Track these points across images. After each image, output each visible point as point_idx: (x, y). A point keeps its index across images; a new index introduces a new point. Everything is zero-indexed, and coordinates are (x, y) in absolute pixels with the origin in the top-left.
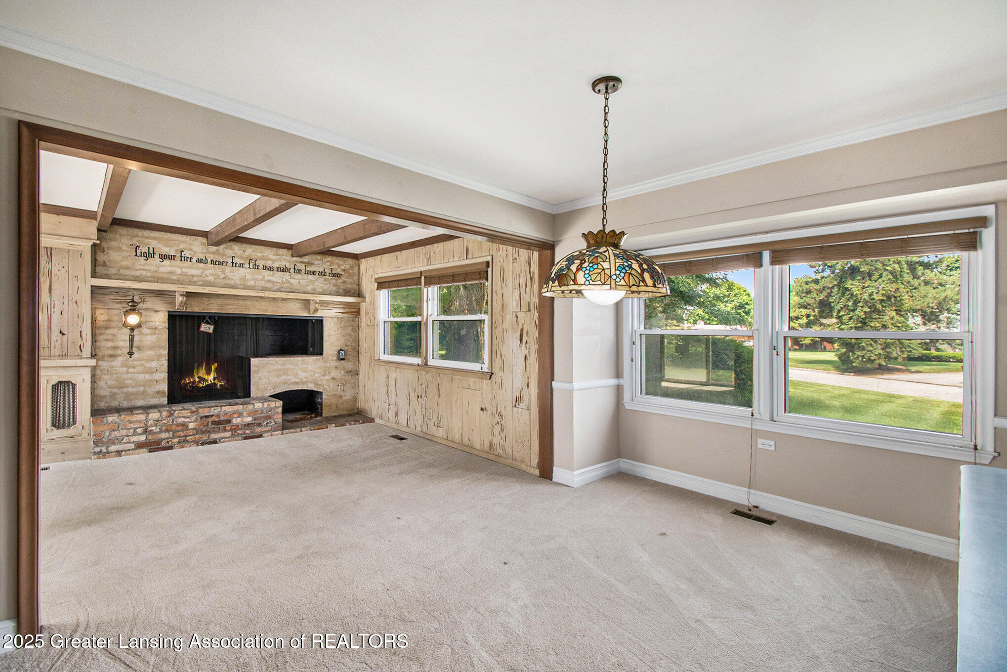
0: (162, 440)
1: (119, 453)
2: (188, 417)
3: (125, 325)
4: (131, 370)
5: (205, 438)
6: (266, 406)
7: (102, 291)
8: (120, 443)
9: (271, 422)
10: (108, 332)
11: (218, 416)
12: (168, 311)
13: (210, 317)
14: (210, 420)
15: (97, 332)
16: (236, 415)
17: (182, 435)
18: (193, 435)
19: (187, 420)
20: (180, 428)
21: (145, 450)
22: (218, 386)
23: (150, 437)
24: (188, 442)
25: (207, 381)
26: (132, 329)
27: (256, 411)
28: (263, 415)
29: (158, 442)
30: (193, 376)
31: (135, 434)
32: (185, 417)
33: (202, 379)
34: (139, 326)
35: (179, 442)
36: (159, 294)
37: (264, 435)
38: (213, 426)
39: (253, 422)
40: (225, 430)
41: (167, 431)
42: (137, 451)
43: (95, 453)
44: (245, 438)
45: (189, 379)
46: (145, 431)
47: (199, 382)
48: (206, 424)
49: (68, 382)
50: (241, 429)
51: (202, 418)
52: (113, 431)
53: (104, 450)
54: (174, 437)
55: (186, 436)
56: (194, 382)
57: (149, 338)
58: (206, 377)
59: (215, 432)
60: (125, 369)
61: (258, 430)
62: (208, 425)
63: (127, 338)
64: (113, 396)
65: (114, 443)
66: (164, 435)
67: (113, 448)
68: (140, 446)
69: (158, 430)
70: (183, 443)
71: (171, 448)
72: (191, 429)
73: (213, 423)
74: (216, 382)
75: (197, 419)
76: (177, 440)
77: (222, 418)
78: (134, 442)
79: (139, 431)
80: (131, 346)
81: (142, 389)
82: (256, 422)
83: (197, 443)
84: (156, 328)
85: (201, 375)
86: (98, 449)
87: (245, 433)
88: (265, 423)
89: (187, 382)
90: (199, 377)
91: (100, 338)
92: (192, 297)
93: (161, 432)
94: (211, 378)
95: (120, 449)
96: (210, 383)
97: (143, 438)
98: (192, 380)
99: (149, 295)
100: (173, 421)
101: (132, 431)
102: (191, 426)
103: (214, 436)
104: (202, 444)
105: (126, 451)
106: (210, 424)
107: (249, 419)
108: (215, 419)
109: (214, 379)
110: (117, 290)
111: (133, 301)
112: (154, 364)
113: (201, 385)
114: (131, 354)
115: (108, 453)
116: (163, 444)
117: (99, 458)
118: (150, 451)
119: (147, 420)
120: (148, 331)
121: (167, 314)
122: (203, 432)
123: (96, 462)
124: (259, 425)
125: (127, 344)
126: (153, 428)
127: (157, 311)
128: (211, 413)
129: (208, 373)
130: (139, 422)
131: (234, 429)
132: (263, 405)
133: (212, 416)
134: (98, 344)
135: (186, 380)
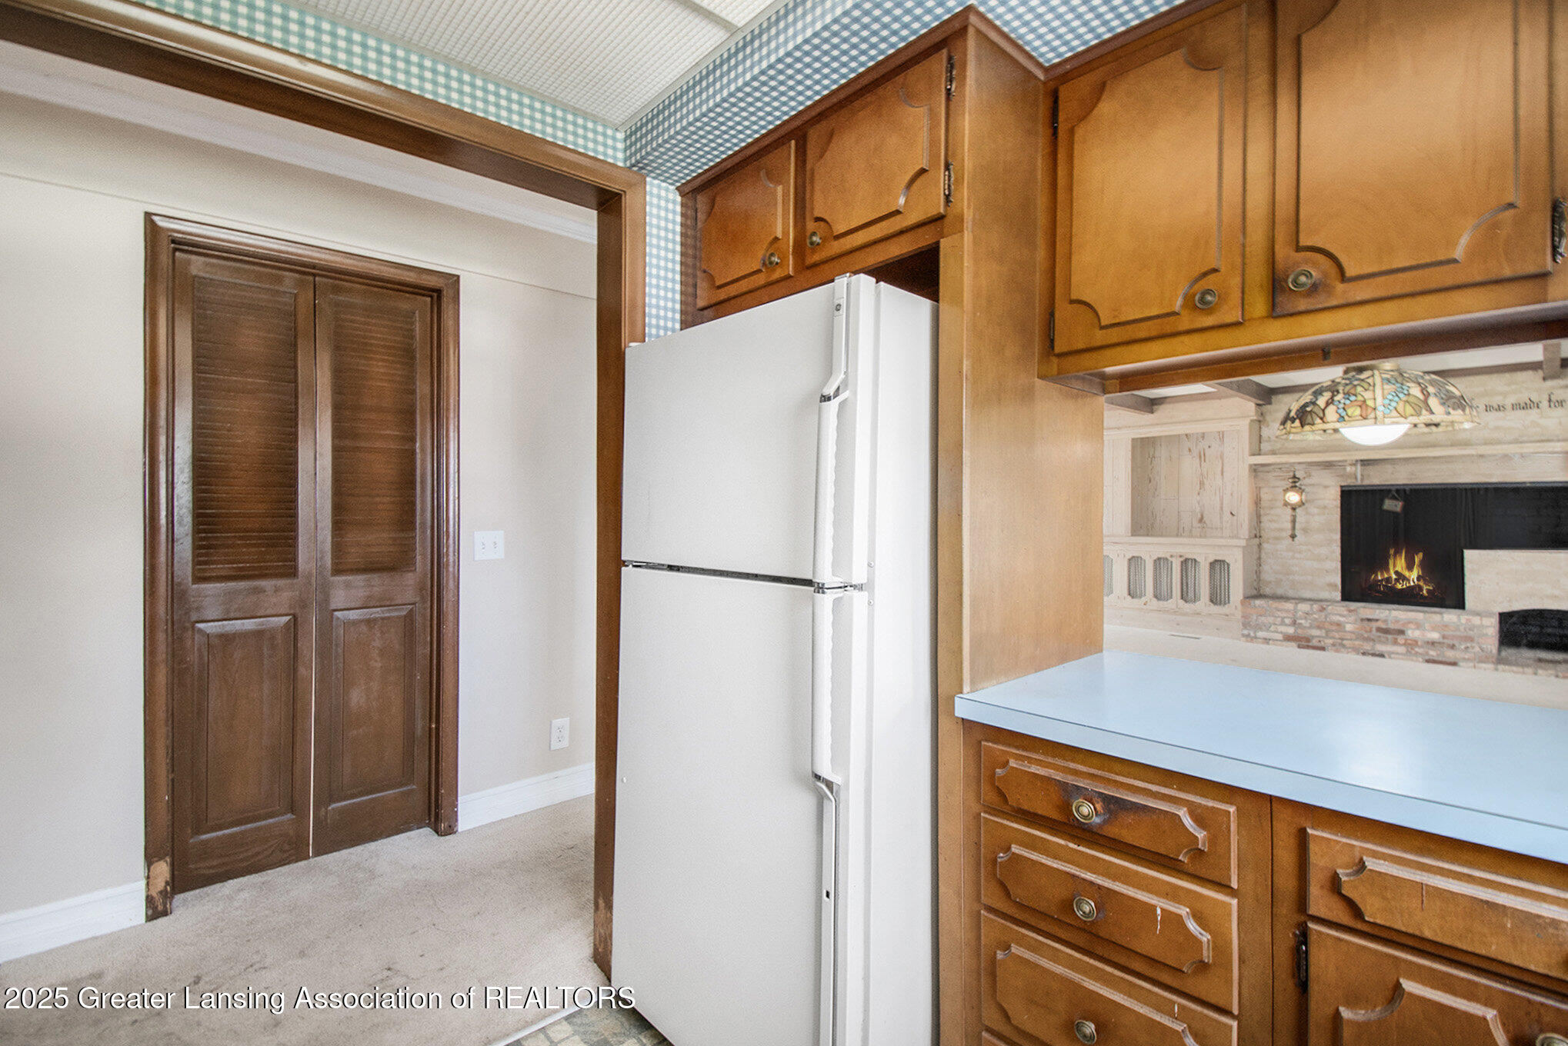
0: (1313, 637)
1: (1266, 641)
2: (1344, 616)
3: (1286, 504)
4: (1297, 555)
5: (1368, 647)
6: (1463, 621)
7: (1266, 469)
8: (1268, 630)
9: (1473, 648)
10: (1272, 512)
11: (1385, 621)
12: (1341, 487)
13: (1398, 491)
14: (1374, 625)
15: (1262, 512)
16: (1412, 626)
17: (1337, 636)
18: (1351, 640)
19: (1342, 619)
20: (1334, 628)
21: (1293, 644)
22: (1425, 592)
23: (1300, 631)
24: (1344, 646)
25: (1408, 580)
26: (1294, 509)
27: (1446, 626)
28: (1458, 633)
29: (1308, 640)
30: (1388, 570)
31: (1283, 623)
32: (1340, 615)
33: (1400, 577)
34: (1302, 504)
35: (1333, 645)
36: (1328, 465)
37: (1461, 664)
38: (1379, 634)
39: (1441, 640)
40: (1395, 642)
41: (1319, 627)
42: (1284, 643)
43: (1243, 635)
44: (1428, 661)
45: (1382, 574)
46: (1294, 623)
47: (1397, 580)
48: (1368, 629)
49: (1224, 561)
50: (1422, 647)
51: (1362, 620)
52: (1261, 615)
53: (1252, 634)
54: (1327, 636)
55: (1342, 639)
56: (1388, 580)
57: (1317, 518)
58: (1406, 574)
59: (1380, 642)
60: (1291, 554)
61: (1450, 654)
62: (1371, 631)
63: (1289, 518)
64: (1279, 582)
65: (1261, 629)
66: (1315, 632)
67: (1260, 634)
68: (1288, 638)
69: (1308, 625)
70: (1339, 646)
71: (1323, 649)
72: (1349, 632)
73: (1379, 630)
74: (1421, 583)
75: (1356, 620)
76: (1330, 641)
77: (1391, 626)
78: (1281, 633)
79: (1287, 621)
80: (1294, 528)
81: (1310, 578)
82: (1446, 641)
83: (1356, 650)
84: (1325, 507)
85: (1399, 569)
86: (1246, 632)
87: (1427, 653)
88: (1463, 647)
89: (1380, 578)
90: (1397, 573)
91: (1263, 519)
92: (1369, 464)
93: (1311, 627)
94: (1413, 575)
95: (1269, 637)
96: (1412, 584)
97: (1291, 630)
98: (1386, 576)
99: (1315, 468)
100: (1326, 617)
101: (1279, 619)
102: (1349, 627)
103: (1380, 648)
104: (1364, 654)
105: (1274, 640)
106: (1374, 629)
107: (1435, 636)
108: (1380, 624)
109: (1419, 578)
110: (1280, 467)
111: (1294, 477)
112: (1324, 551)
113: (1399, 586)
114: (1293, 537)
115: (1256, 638)
116: (1314, 642)
117: (1247, 641)
118: (1299, 647)
119: (1295, 611)
120: (1316, 511)
121: (1339, 490)
122: (1367, 639)
123: (1243, 644)
124: (1453, 647)
125: (1289, 525)
126: (1303, 621)
127: (1326, 487)
128: (1376, 617)
129: (1410, 568)
130: (1288, 611)
131: (1410, 644)
132: (1459, 620)
133: (1377, 620)
134: (1262, 524)
135: (1377, 575)
